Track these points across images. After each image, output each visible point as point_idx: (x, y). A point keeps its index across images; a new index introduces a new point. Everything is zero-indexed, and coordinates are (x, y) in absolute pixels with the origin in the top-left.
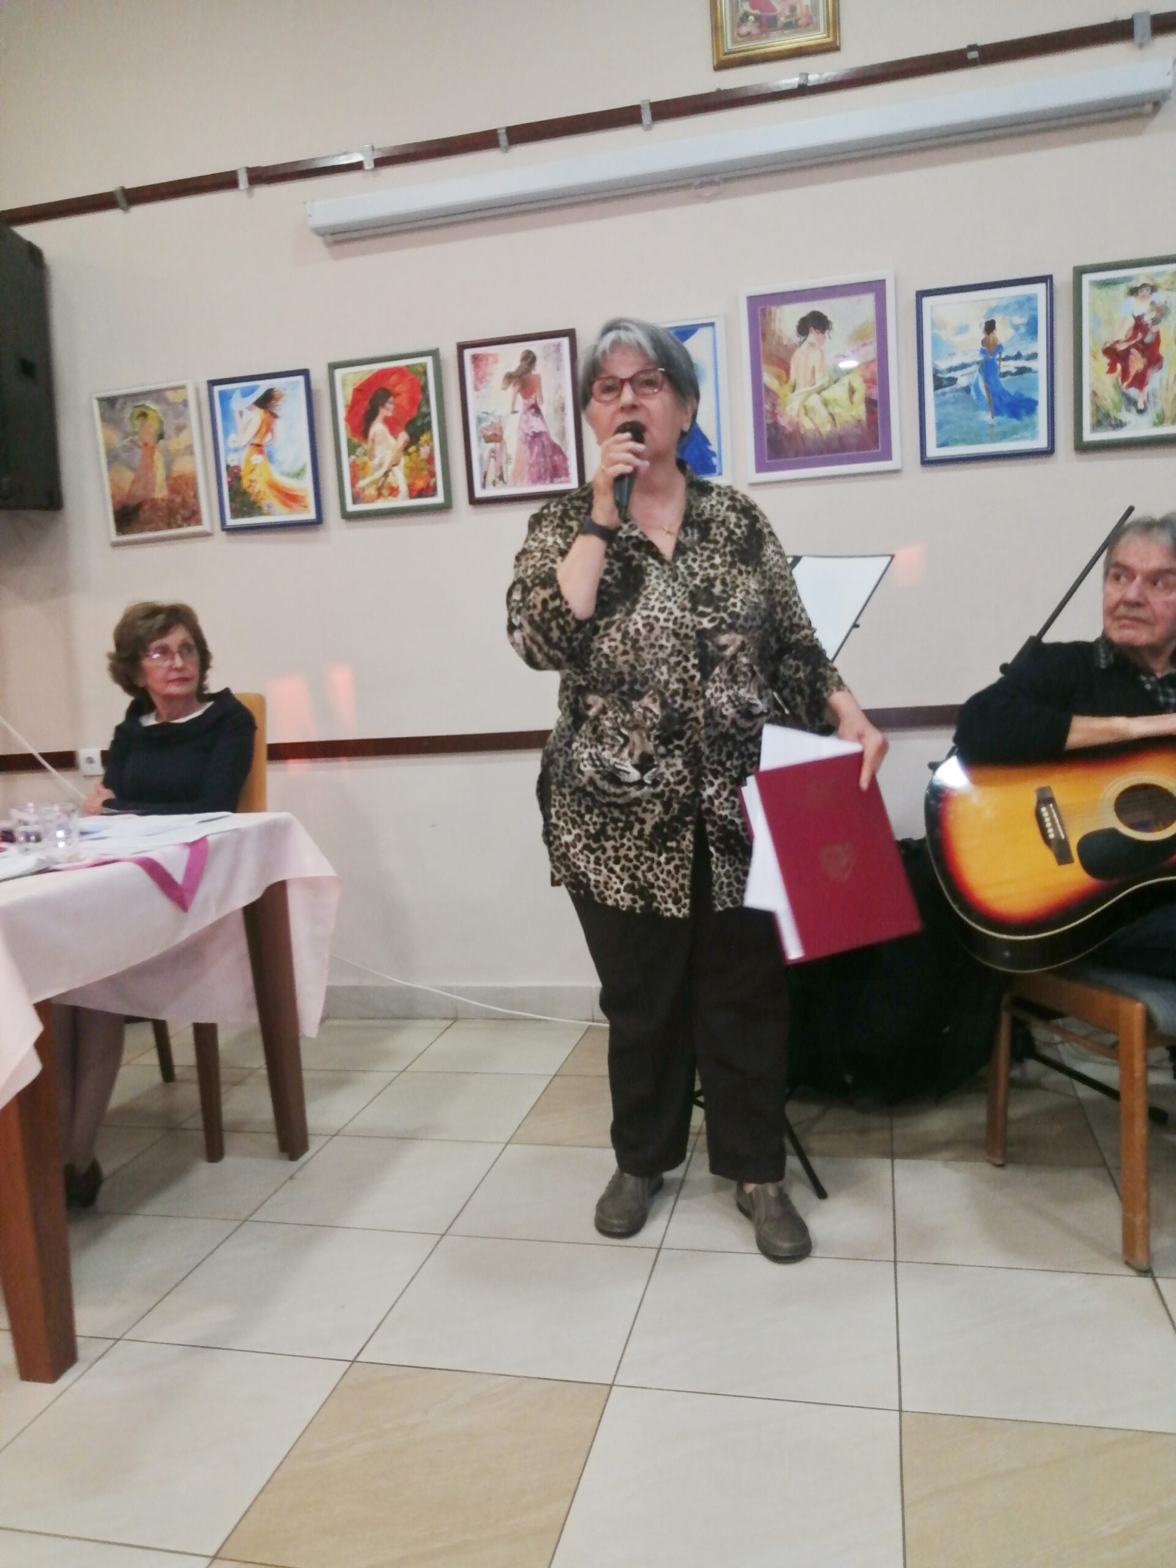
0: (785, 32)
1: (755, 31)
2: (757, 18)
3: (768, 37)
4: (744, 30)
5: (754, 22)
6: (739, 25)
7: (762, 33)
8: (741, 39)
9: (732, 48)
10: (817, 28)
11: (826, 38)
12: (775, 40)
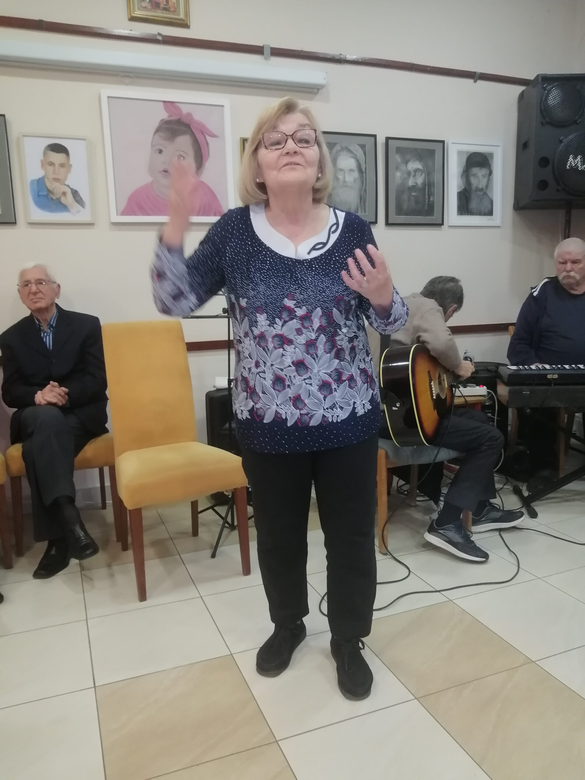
0: (164, 12)
1: (149, 7)
3: (155, 12)
4: (144, 4)
7: (153, 9)
8: (142, 8)
9: (138, 13)
10: (179, 14)
11: (184, 20)
12: (159, 14)
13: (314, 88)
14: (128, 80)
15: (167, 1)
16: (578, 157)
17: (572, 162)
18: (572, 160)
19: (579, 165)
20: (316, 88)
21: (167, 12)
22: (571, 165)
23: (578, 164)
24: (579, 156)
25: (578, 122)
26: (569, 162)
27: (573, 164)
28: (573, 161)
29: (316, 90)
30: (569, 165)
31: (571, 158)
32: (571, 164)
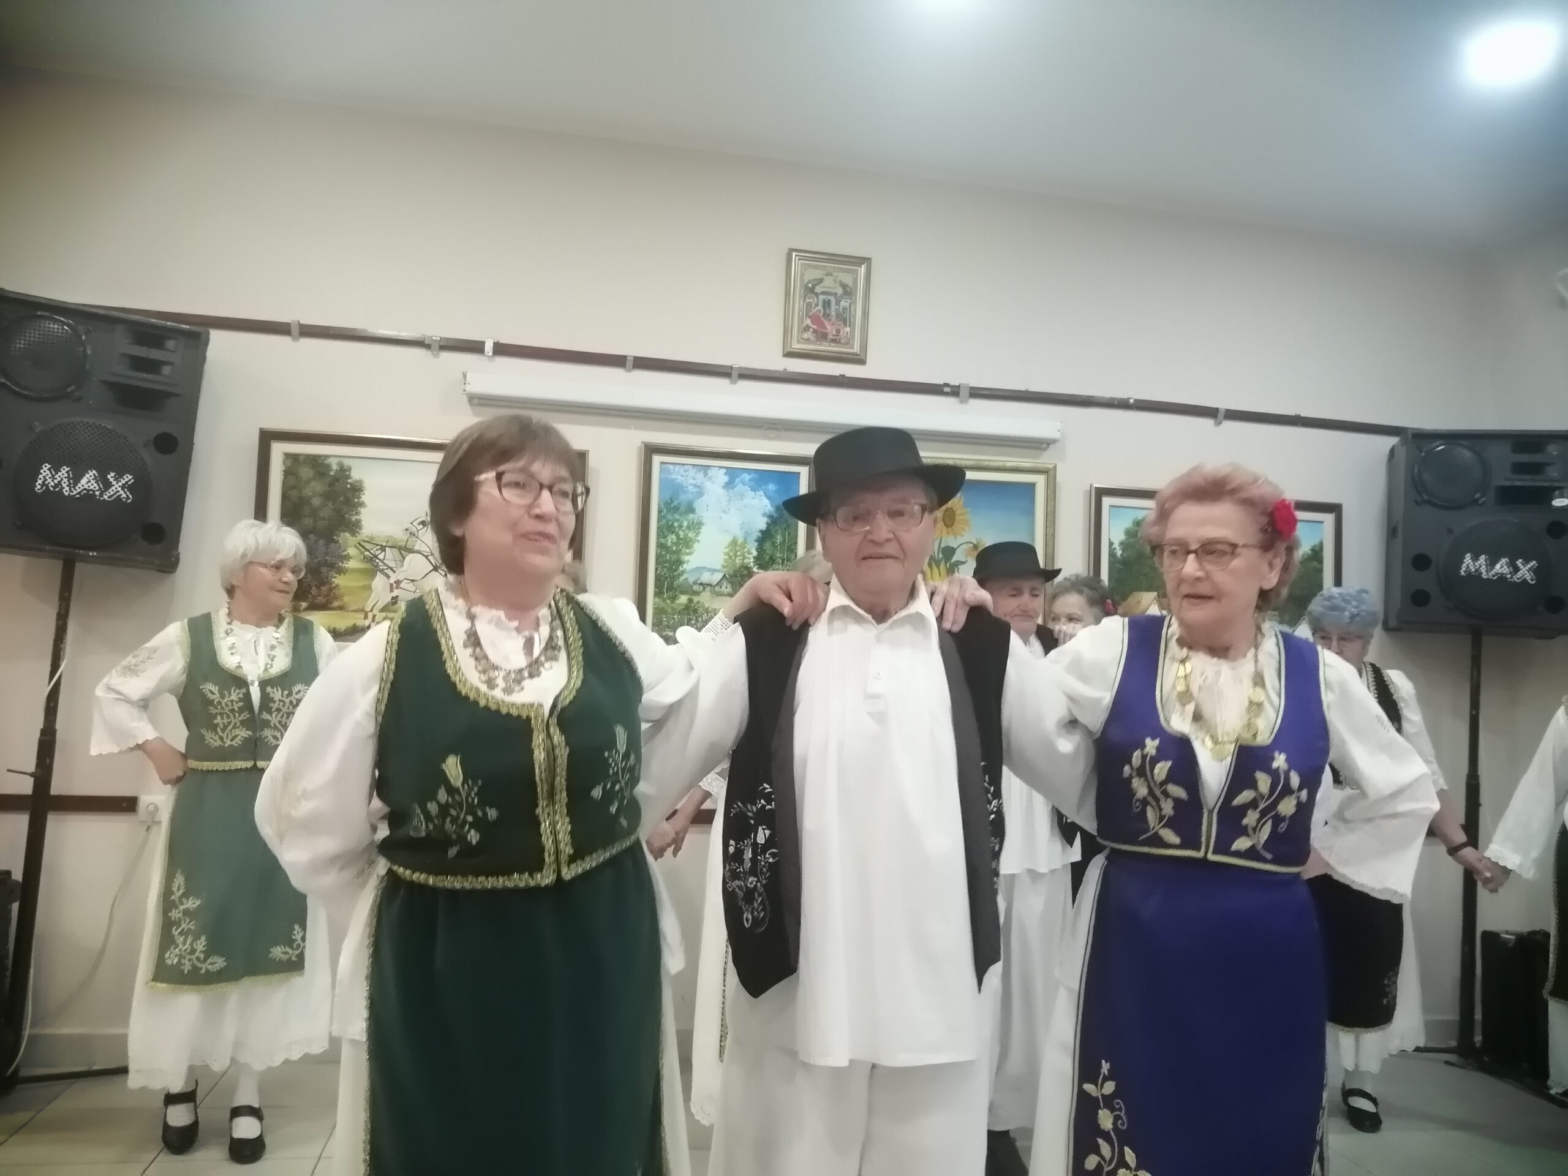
0: (832, 344)
1: (812, 338)
2: (815, 331)
3: (820, 345)
4: (805, 336)
5: (813, 333)
6: (802, 332)
7: (817, 341)
8: (802, 341)
9: (797, 346)
10: (853, 348)
11: (858, 355)
12: (825, 347)
13: (1041, 443)
14: (773, 434)
15: (838, 331)
16: (1480, 558)
17: (1470, 565)
18: (1470, 561)
19: (1483, 569)
20: (1045, 443)
21: (838, 345)
22: (1468, 569)
23: (1481, 569)
24: (1483, 556)
25: (1480, 502)
26: (1464, 565)
27: (1471, 568)
28: (1472, 563)
29: (1044, 446)
30: (1464, 569)
31: (1468, 559)
32: (1468, 566)
